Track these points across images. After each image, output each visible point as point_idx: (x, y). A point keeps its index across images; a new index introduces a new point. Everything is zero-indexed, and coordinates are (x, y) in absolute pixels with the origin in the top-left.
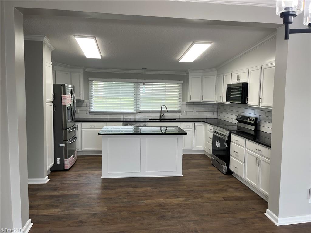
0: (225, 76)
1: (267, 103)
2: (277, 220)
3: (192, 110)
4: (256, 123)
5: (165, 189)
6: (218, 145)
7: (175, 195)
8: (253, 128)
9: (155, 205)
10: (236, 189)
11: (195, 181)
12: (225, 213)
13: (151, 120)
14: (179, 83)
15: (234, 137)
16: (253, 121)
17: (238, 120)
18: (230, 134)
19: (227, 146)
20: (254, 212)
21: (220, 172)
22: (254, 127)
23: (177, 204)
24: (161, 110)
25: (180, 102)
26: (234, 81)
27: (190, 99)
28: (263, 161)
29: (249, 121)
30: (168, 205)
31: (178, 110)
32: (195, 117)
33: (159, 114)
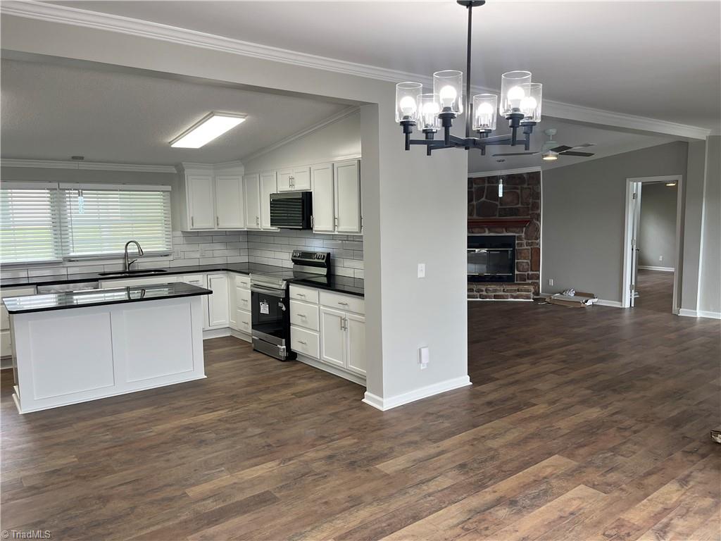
0: (262, 179)
1: (348, 225)
2: (381, 403)
3: (195, 247)
4: (329, 262)
5: (183, 403)
6: (264, 309)
7: (207, 409)
8: (324, 271)
9: (177, 430)
10: (311, 378)
11: (234, 381)
12: (305, 413)
13: (105, 276)
14: (162, 191)
15: (295, 290)
16: (323, 259)
17: (296, 262)
18: (288, 286)
19: (284, 308)
20: (346, 402)
21: (273, 360)
22: (326, 269)
23: (219, 420)
24: (126, 251)
25: (168, 233)
26: (283, 187)
27: (193, 225)
28: (352, 322)
29: (316, 260)
30: (202, 425)
31: (165, 249)
32: (204, 262)
33: (121, 261)
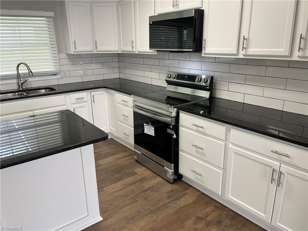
14: (46, 17)
18: (178, 114)
19: (175, 136)
22: (209, 92)
24: (18, 72)
25: (54, 55)
27: (76, 49)
31: (54, 69)
33: (15, 81)
